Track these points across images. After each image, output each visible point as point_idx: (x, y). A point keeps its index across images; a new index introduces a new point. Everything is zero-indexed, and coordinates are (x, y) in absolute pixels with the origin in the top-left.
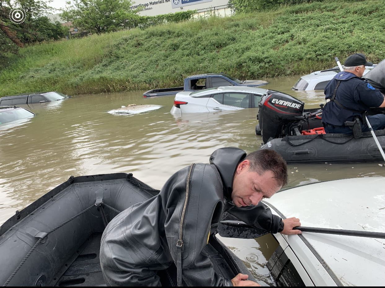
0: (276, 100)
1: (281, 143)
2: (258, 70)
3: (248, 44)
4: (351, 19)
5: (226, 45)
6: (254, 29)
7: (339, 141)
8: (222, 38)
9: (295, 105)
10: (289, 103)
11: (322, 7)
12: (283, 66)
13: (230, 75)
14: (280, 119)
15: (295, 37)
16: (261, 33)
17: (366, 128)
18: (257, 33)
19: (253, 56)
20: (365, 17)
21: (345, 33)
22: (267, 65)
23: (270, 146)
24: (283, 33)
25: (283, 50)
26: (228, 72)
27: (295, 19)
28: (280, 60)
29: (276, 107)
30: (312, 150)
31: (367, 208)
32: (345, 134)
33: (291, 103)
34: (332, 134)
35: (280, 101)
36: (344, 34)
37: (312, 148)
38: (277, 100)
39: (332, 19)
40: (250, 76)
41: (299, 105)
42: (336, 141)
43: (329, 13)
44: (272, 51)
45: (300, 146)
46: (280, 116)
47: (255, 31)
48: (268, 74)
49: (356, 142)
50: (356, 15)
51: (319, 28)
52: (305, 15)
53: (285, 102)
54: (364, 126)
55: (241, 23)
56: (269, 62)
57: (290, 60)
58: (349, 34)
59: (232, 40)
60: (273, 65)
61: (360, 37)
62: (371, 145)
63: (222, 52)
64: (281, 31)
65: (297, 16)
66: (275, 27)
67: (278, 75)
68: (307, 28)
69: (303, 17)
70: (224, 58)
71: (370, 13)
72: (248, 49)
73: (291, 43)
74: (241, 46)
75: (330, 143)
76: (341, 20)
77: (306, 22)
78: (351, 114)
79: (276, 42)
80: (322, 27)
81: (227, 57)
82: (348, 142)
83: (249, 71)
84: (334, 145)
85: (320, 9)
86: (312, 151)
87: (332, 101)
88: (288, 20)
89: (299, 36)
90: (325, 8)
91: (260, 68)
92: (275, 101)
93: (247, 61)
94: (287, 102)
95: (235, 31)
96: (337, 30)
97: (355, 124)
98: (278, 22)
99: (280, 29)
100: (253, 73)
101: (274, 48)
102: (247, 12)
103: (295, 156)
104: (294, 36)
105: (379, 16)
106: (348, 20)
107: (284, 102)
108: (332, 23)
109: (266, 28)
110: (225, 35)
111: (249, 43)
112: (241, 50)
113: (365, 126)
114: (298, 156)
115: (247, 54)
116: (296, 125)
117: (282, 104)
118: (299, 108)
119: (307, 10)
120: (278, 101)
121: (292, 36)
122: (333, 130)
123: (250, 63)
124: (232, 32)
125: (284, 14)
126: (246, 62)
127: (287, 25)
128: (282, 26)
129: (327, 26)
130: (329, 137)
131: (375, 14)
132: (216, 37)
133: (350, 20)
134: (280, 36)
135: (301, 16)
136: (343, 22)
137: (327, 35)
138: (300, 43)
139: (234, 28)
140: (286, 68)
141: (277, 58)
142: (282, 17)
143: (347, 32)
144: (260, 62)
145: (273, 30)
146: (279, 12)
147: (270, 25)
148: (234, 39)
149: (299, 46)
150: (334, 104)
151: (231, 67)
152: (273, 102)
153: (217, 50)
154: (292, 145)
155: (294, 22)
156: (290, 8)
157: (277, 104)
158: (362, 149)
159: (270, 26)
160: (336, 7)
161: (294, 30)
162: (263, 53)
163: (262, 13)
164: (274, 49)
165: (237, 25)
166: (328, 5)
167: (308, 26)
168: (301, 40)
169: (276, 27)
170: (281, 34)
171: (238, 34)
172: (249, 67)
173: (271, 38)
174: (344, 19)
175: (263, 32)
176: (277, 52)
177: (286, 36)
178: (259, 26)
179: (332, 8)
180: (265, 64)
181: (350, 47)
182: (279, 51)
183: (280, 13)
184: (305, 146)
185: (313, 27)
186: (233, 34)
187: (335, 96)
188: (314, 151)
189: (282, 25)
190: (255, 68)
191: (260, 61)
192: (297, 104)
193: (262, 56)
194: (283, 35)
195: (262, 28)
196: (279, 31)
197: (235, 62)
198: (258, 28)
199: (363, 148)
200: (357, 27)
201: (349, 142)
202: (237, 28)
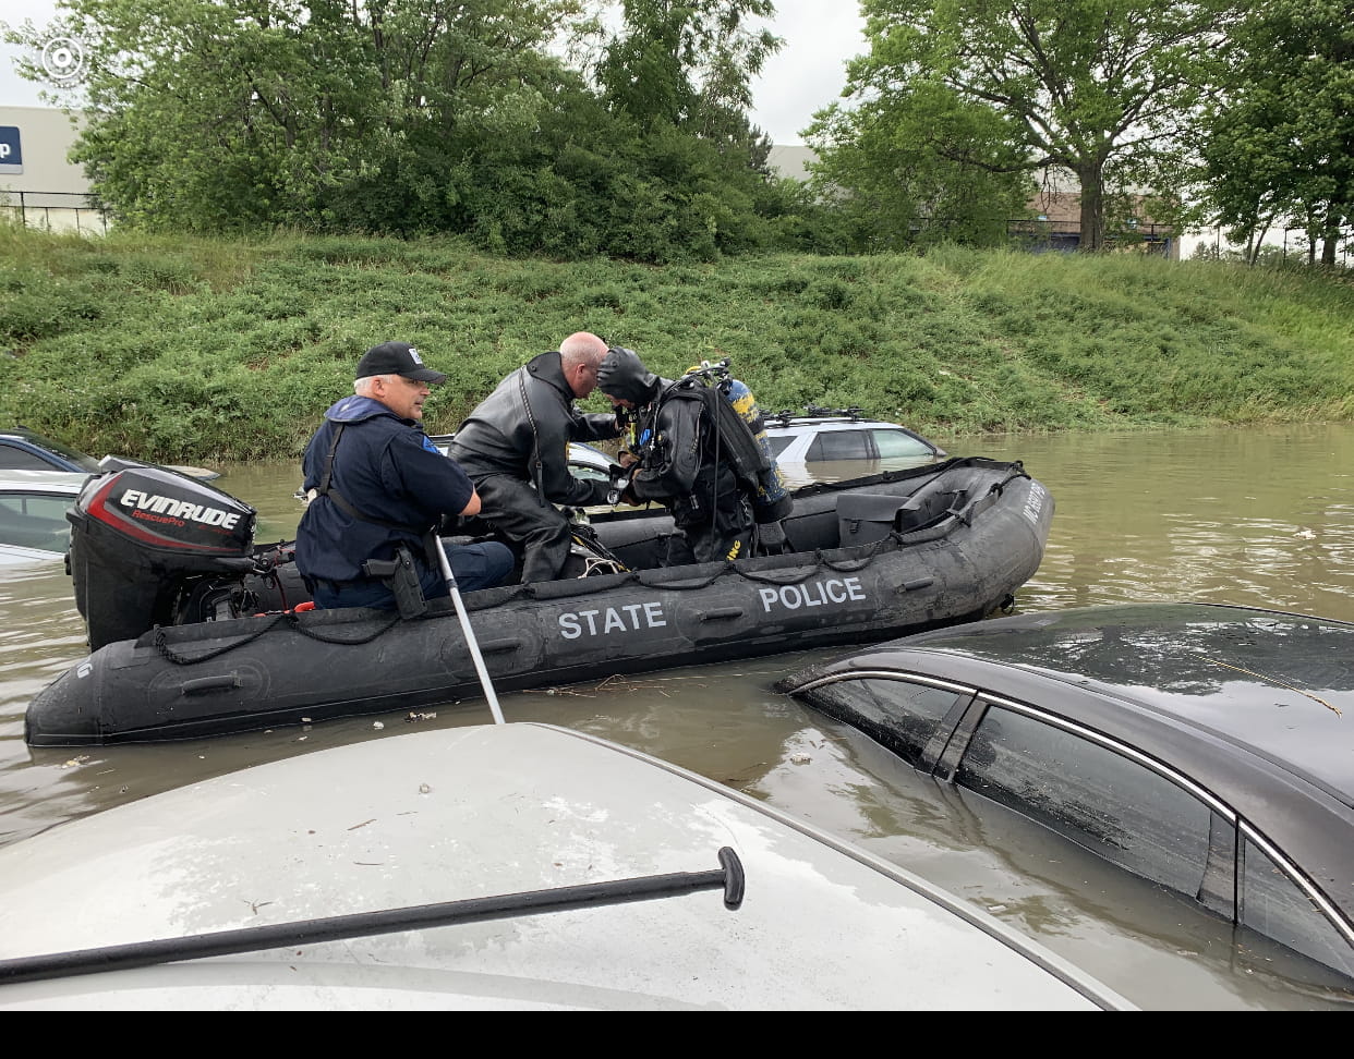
0: (138, 493)
1: (132, 656)
2: (187, 433)
3: (152, 338)
4: (491, 302)
5: (54, 330)
6: (178, 290)
7: (353, 633)
8: (40, 304)
9: (218, 516)
10: (192, 506)
11: (409, 255)
12: (280, 425)
13: (65, 443)
14: (157, 568)
15: (322, 334)
16: (204, 308)
17: (440, 583)
18: (188, 305)
19: (168, 381)
20: (528, 304)
21: (478, 340)
22: (221, 418)
23: (87, 672)
24: (284, 316)
25: (282, 372)
26: (59, 432)
27: (324, 278)
28: (269, 402)
29: (138, 520)
30: (251, 672)
31: (311, 832)
32: (374, 608)
33: (200, 508)
34: (330, 612)
35: (155, 497)
36: (473, 343)
37: (253, 668)
38: (144, 495)
39: (437, 295)
40: (155, 450)
41: (231, 515)
42: (342, 637)
43: (431, 277)
44: (241, 371)
45: (205, 664)
46: (158, 557)
47: (181, 298)
48: (224, 450)
49: (409, 634)
50: (505, 296)
51: (402, 317)
52: (358, 272)
53: (176, 502)
54: (431, 577)
55: (126, 261)
56: (227, 408)
57: (307, 408)
58: (489, 345)
59: (83, 317)
60: (244, 417)
61: (517, 357)
62: (453, 641)
63: (34, 353)
64: (276, 309)
65: (331, 271)
66: (256, 294)
67: (263, 454)
68: (364, 309)
69: (350, 277)
70: (44, 379)
71: (542, 294)
72: (148, 353)
73: (308, 349)
74: (120, 342)
75: (319, 642)
76: (463, 303)
77: (361, 293)
78: (381, 535)
79: (257, 341)
80: (410, 314)
81: (61, 375)
82: (381, 633)
83: (149, 434)
84: (334, 648)
85: (403, 260)
86: (252, 676)
87: (322, 494)
88: (300, 277)
89: (335, 331)
90: (419, 259)
91: (196, 426)
92: (135, 499)
93: (143, 396)
94: (184, 504)
95: (102, 286)
96: (452, 328)
97: (397, 568)
98: (267, 280)
99: (272, 303)
100: (165, 443)
101: (248, 359)
102: (155, 230)
103: (184, 701)
104: (320, 330)
105: (564, 308)
106: (485, 305)
107: (171, 505)
108: (437, 305)
109: (224, 292)
110: (56, 295)
111: (152, 336)
112: (119, 357)
113: (436, 577)
114: (195, 701)
115: (144, 371)
116: (227, 591)
117: (161, 511)
118: (231, 527)
119: (362, 257)
120: (147, 500)
121: (312, 330)
122: (334, 598)
123: (155, 406)
124: (84, 289)
125: (289, 258)
126: (137, 401)
127: (298, 294)
128: (280, 294)
129: (425, 314)
130: (321, 623)
131: (554, 299)
132: (13, 298)
133: (488, 306)
134: (271, 326)
135: (343, 273)
136: (471, 310)
137: (425, 339)
138: (340, 355)
139: (97, 276)
140: (292, 431)
141: (259, 395)
142: (281, 265)
143: (481, 338)
144: (194, 405)
145: (250, 303)
146: (271, 248)
147: (238, 285)
148: (92, 315)
149: (334, 364)
150: (328, 506)
151: (75, 412)
152: (124, 501)
153: (15, 346)
154: (175, 661)
155: (320, 286)
156: (306, 242)
157: (143, 511)
158: (426, 658)
159: (238, 289)
160: (450, 265)
161: (319, 312)
162: (208, 374)
163: (213, 244)
164: (252, 365)
165: (111, 267)
166: (426, 252)
167: (367, 306)
168: (342, 346)
169: (260, 293)
170: (277, 318)
171: (112, 300)
172: (152, 419)
173: (242, 326)
174: (472, 300)
175: (213, 304)
176: (259, 377)
177: (293, 325)
178: (198, 281)
179: (437, 264)
180: (216, 411)
181: (490, 383)
182: (268, 373)
183: (277, 253)
184: (227, 660)
185: (382, 312)
186: (89, 295)
187: (331, 479)
188: (260, 676)
189: (279, 292)
190: (174, 423)
191: (196, 400)
192: (223, 513)
193: (202, 384)
194: (284, 324)
195: (208, 290)
196: (268, 307)
197: (93, 395)
198: (193, 288)
199: (430, 652)
200: (508, 329)
201: (385, 635)
202: (109, 278)
